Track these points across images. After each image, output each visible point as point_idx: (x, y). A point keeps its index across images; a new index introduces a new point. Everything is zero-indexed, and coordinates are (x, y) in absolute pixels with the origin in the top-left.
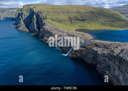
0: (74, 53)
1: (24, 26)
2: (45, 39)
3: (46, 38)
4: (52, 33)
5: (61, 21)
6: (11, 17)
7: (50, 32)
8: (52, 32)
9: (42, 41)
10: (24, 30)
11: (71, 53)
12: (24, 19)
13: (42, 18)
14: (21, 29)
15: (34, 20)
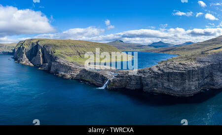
0: (112, 84)
1: (27, 60)
2: (61, 74)
4: (71, 67)
5: (70, 55)
6: (7, 51)
10: (28, 64)
11: (108, 85)
13: (49, 52)
14: (24, 62)
15: (40, 53)
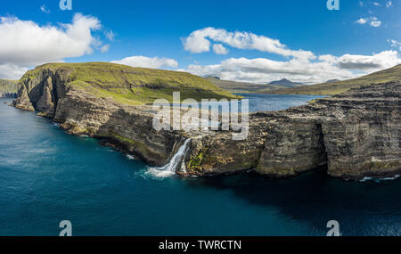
0: (201, 157)
1: (28, 99)
2: (68, 124)
3: (72, 121)
4: (91, 104)
5: (108, 88)
7: (85, 102)
8: (92, 102)
9: (61, 128)
11: (187, 160)
12: (30, 90)
13: (64, 82)
